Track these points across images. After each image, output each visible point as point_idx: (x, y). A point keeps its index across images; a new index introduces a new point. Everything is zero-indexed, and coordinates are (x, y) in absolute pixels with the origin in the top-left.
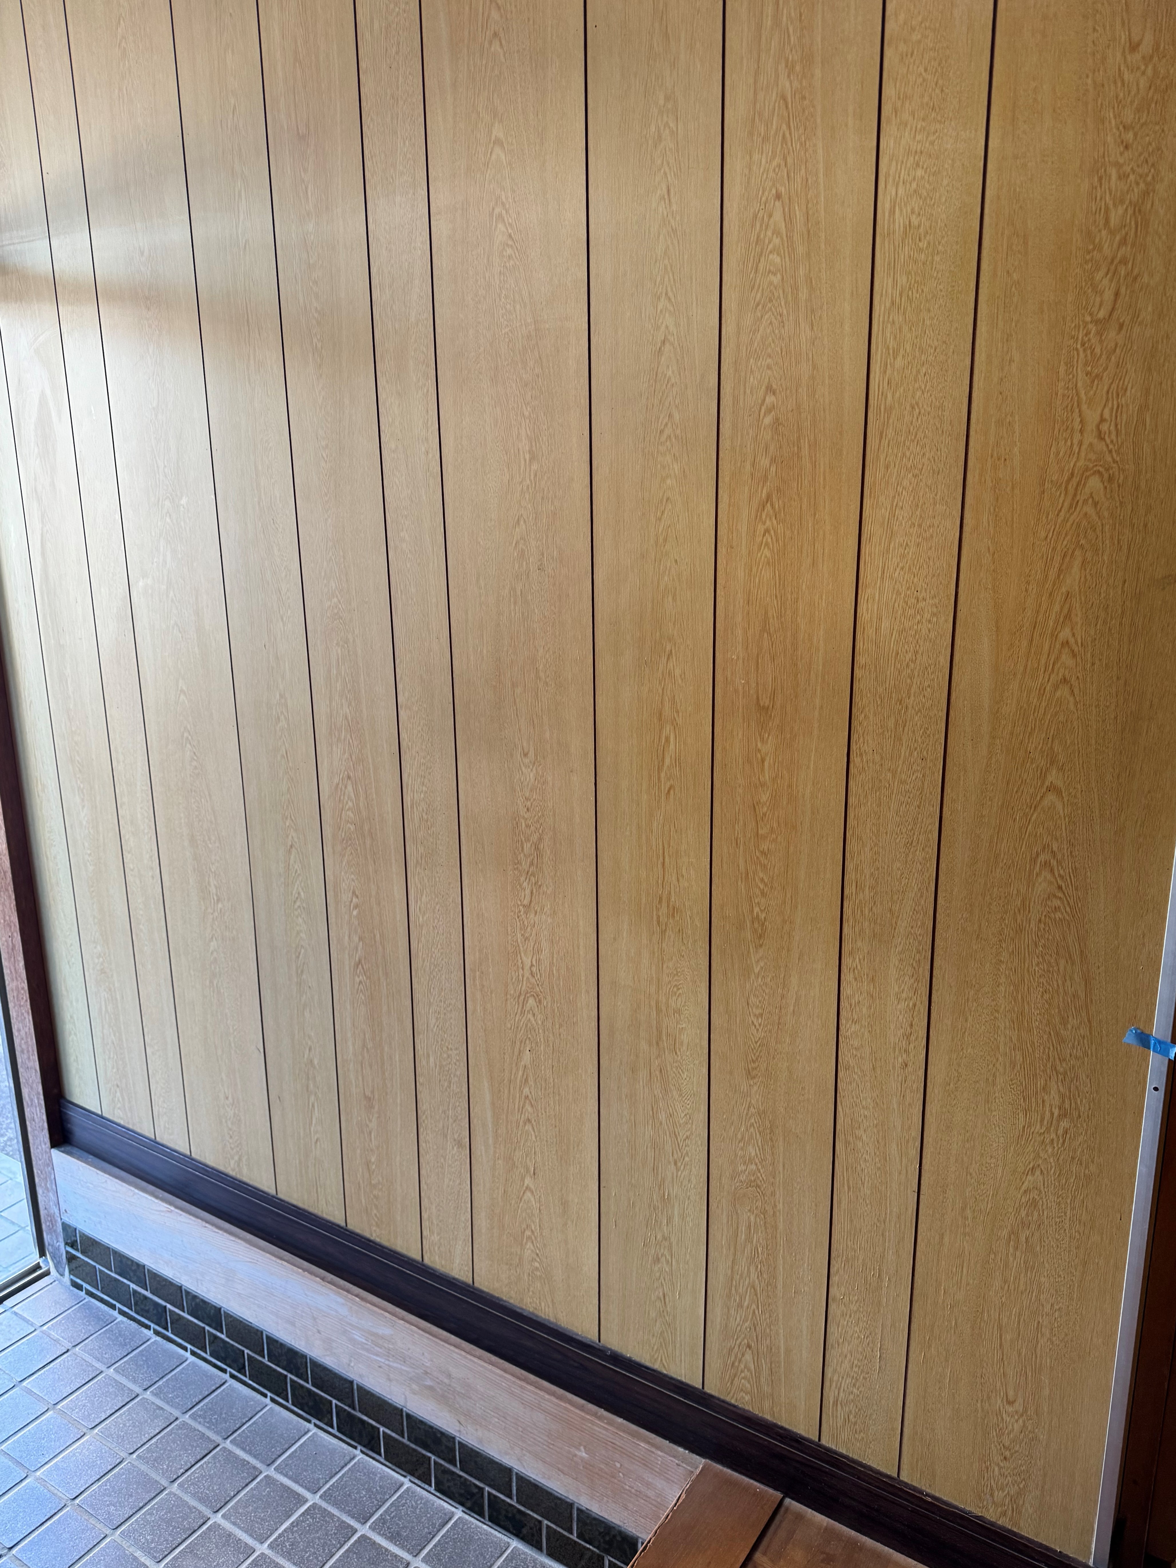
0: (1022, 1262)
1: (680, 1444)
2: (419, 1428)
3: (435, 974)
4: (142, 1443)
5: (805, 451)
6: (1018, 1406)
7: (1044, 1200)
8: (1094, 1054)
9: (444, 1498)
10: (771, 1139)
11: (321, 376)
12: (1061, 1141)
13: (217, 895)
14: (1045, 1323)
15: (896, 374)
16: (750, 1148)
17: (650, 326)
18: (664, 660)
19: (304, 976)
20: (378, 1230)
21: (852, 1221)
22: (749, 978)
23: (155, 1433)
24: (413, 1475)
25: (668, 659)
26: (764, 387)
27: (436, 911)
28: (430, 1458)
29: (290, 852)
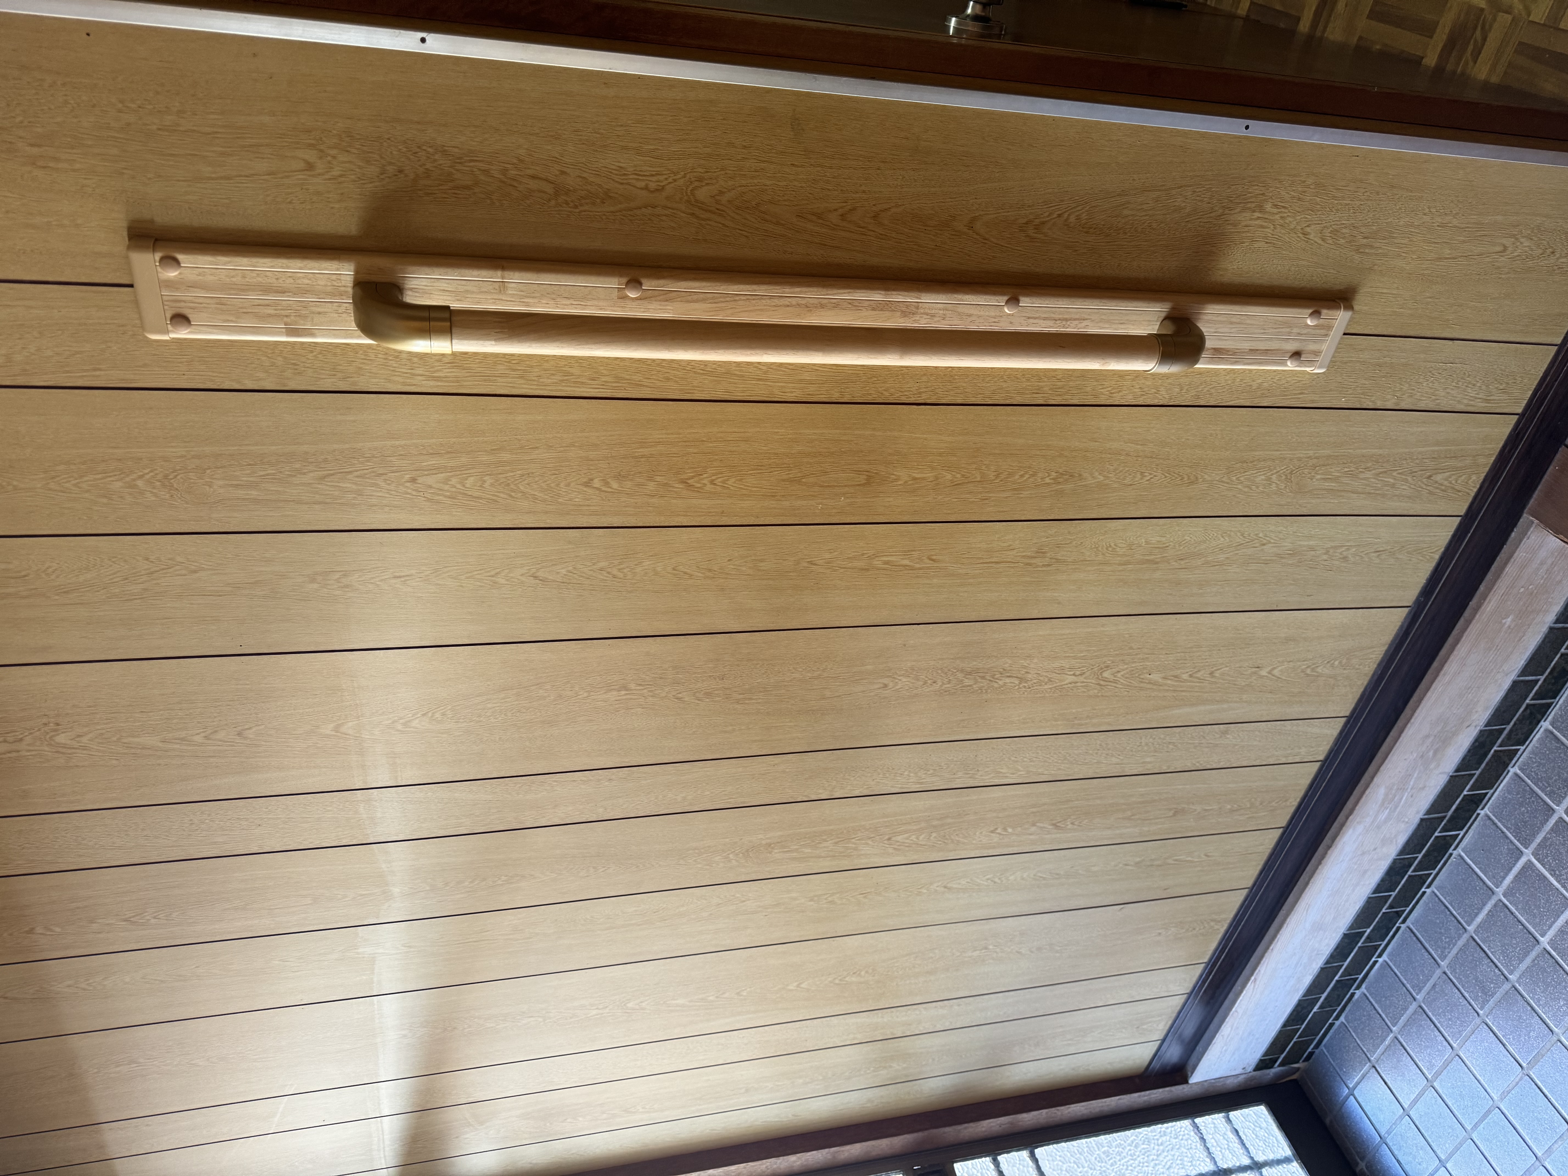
0: (1384, 241)
1: (1509, 535)
2: (1469, 760)
3: (1071, 759)
4: (1468, 1005)
5: (646, 451)
6: (1508, 242)
7: (1333, 223)
8: (1209, 183)
9: (1531, 737)
10: (1252, 462)
11: (532, 875)
12: (1283, 210)
13: (981, 950)
14: (1440, 221)
15: (586, 374)
16: (1258, 480)
17: (520, 590)
18: (814, 567)
19: (1062, 873)
20: (1290, 801)
21: (1331, 390)
22: (1107, 485)
23: (1459, 993)
24: (1508, 765)
25: (815, 564)
26: (585, 489)
27: (1016, 759)
28: (1495, 751)
29: (950, 889)
